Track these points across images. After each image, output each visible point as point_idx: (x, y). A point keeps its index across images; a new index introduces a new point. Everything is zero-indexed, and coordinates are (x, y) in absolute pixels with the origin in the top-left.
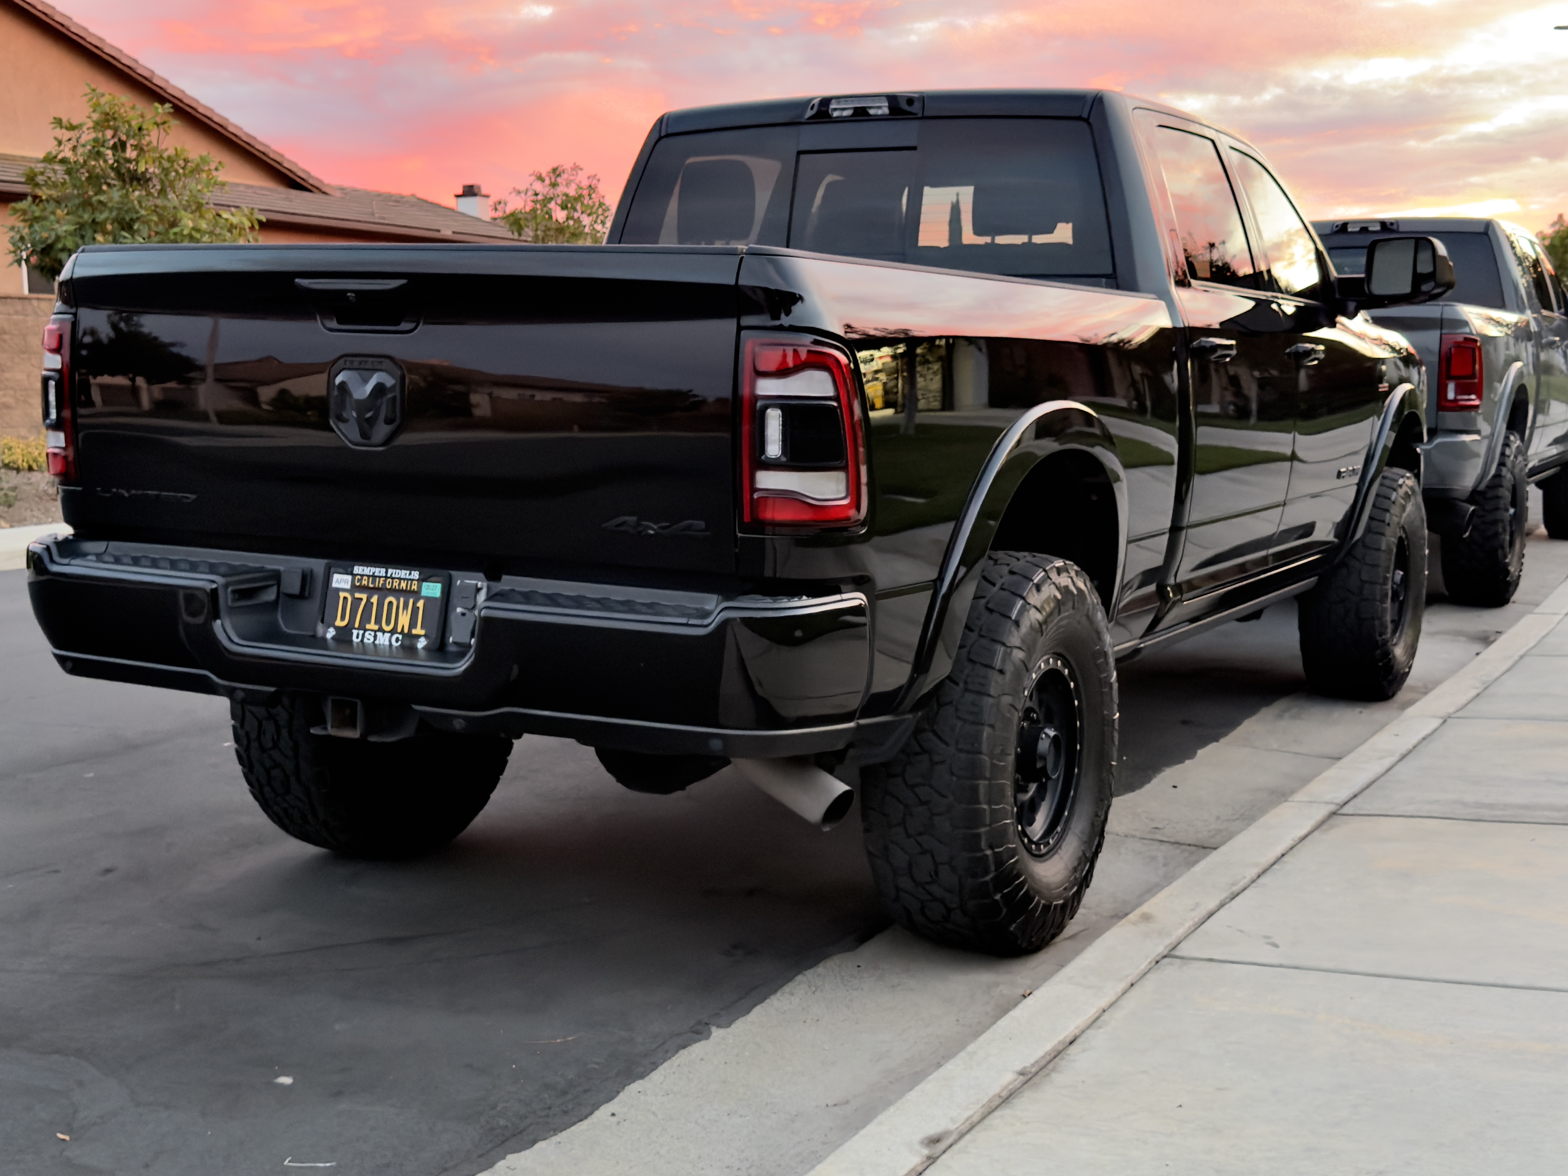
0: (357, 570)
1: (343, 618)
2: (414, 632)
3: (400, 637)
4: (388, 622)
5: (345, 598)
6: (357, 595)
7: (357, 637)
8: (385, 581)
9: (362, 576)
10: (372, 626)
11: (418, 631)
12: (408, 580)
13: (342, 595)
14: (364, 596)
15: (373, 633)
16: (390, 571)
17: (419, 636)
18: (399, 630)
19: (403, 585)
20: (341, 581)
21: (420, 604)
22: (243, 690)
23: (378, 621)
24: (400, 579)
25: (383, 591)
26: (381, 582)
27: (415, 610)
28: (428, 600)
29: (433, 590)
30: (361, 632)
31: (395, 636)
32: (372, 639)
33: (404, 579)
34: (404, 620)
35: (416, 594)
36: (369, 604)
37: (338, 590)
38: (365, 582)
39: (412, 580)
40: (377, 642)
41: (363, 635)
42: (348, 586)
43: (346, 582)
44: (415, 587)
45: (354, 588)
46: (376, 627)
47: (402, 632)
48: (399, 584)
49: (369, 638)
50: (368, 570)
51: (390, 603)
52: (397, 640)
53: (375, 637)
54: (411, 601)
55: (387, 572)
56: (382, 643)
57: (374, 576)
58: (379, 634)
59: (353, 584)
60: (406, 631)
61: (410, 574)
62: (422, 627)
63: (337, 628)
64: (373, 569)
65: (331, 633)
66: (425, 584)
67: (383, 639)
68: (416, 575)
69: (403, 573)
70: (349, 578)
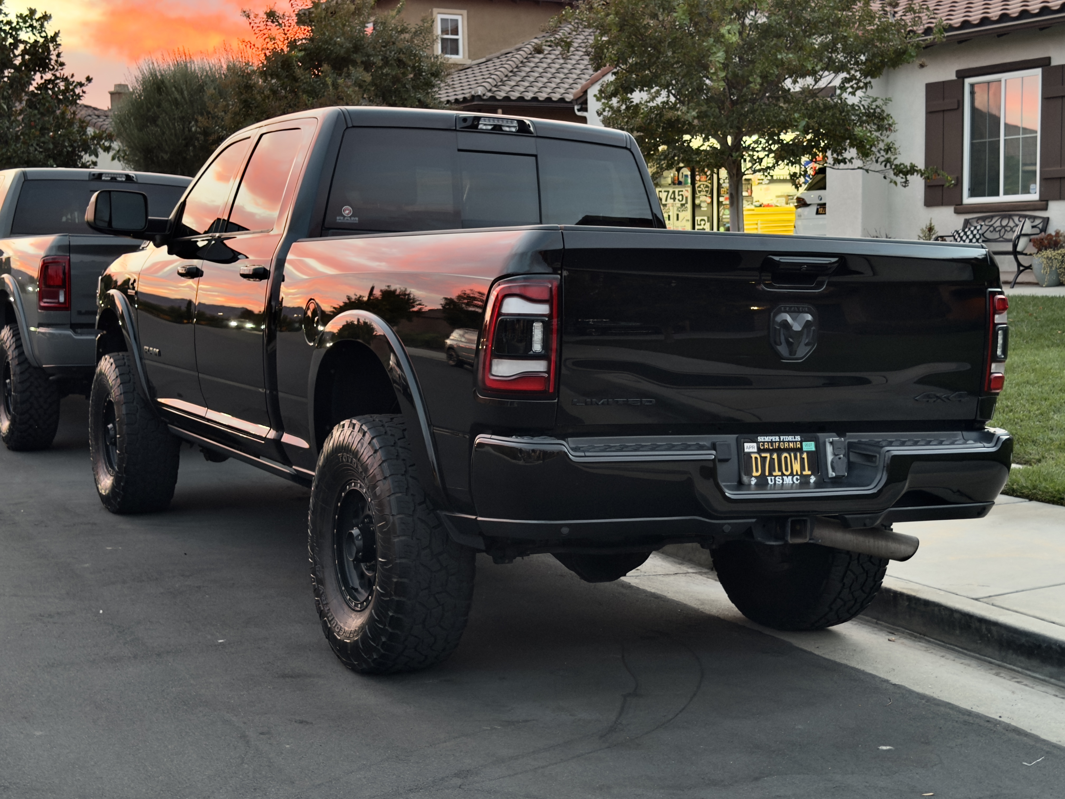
0: (760, 439)
1: (757, 470)
2: (804, 473)
3: (798, 477)
4: (787, 470)
5: (756, 458)
6: (763, 455)
7: (772, 481)
8: (779, 444)
9: (764, 442)
10: (777, 473)
11: (807, 472)
12: (793, 442)
13: (753, 456)
14: (768, 455)
15: (781, 477)
16: (782, 438)
17: (810, 476)
18: (795, 473)
19: (791, 445)
20: (750, 447)
21: (805, 456)
22: (729, 524)
23: (780, 469)
24: (789, 442)
25: (779, 451)
26: (777, 445)
27: (802, 459)
28: (808, 452)
29: (810, 446)
30: (773, 478)
31: (795, 478)
32: (781, 481)
33: (791, 442)
34: (797, 467)
35: (800, 450)
36: (772, 460)
37: (749, 454)
38: (766, 446)
39: (796, 442)
40: (785, 482)
41: (775, 479)
42: (755, 450)
43: (753, 447)
44: (799, 446)
45: (760, 451)
46: (780, 473)
47: (797, 474)
48: (789, 445)
49: (779, 481)
50: (767, 439)
51: (786, 457)
52: (797, 480)
53: (783, 479)
54: (798, 454)
55: (780, 439)
56: (788, 482)
57: (772, 442)
58: (785, 478)
59: (759, 448)
60: (799, 473)
61: (795, 438)
62: (809, 470)
63: (756, 477)
64: (770, 438)
65: (754, 481)
66: (804, 443)
67: (788, 480)
68: (798, 438)
69: (790, 438)
70: (755, 445)
